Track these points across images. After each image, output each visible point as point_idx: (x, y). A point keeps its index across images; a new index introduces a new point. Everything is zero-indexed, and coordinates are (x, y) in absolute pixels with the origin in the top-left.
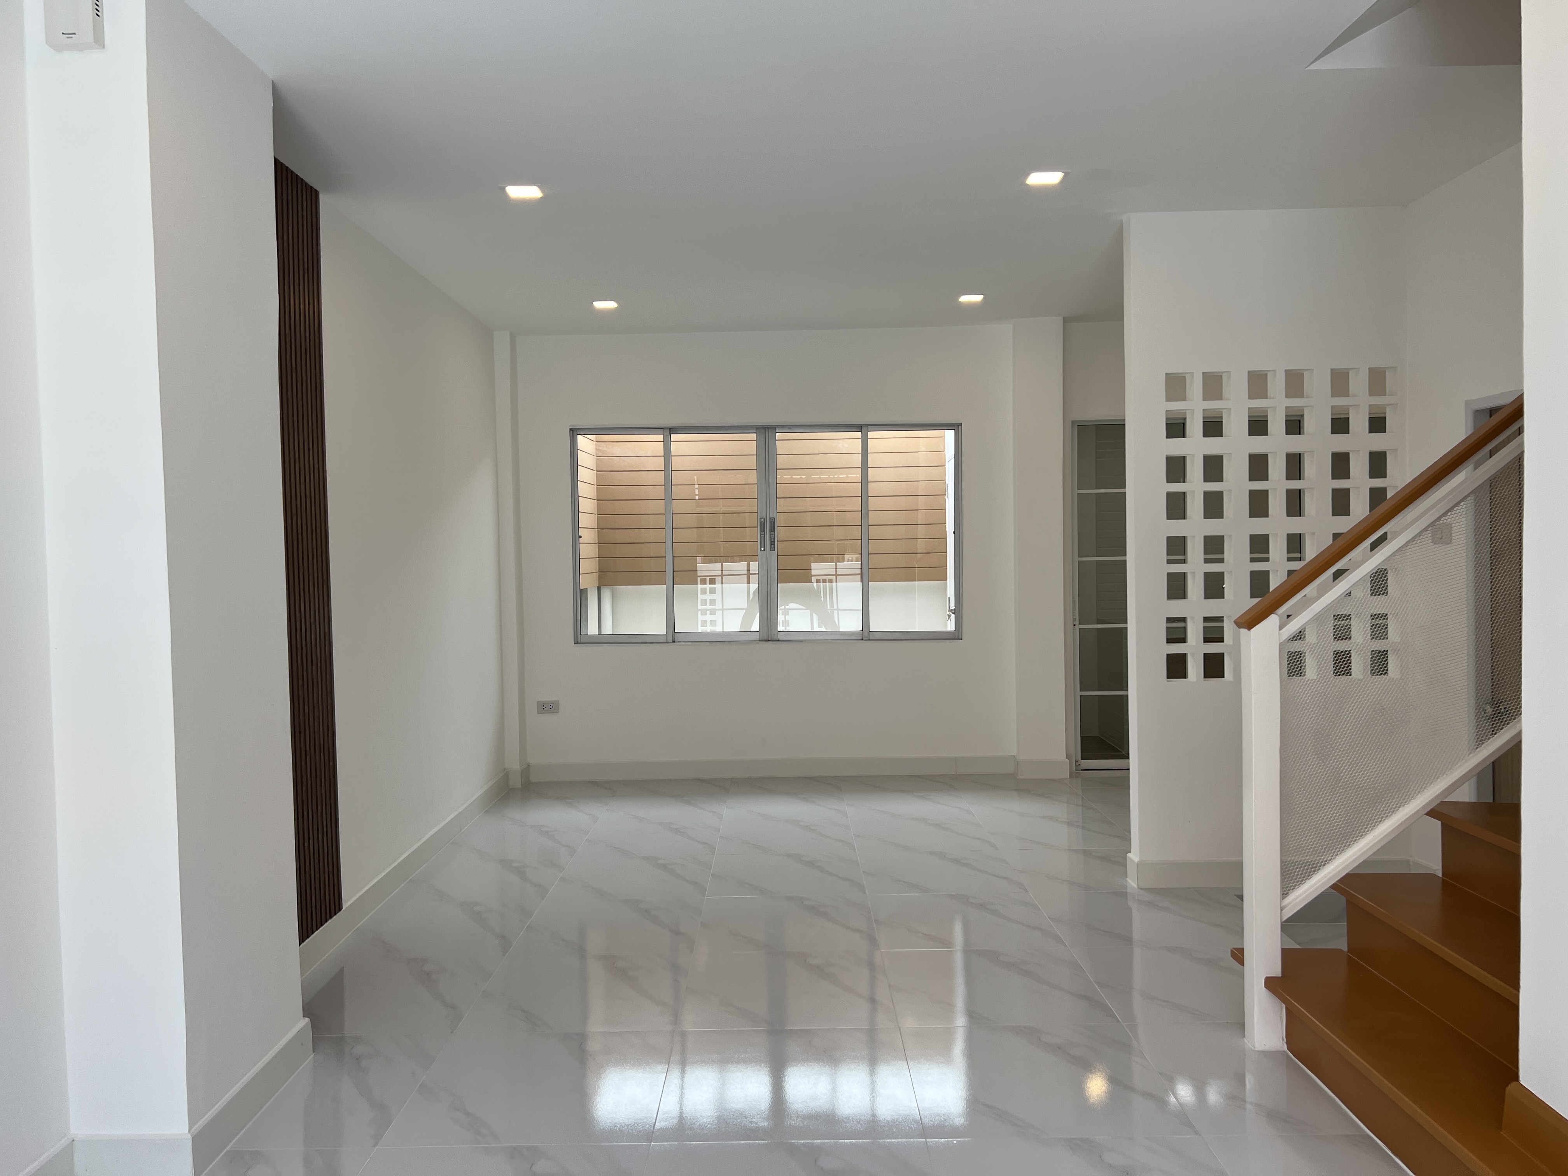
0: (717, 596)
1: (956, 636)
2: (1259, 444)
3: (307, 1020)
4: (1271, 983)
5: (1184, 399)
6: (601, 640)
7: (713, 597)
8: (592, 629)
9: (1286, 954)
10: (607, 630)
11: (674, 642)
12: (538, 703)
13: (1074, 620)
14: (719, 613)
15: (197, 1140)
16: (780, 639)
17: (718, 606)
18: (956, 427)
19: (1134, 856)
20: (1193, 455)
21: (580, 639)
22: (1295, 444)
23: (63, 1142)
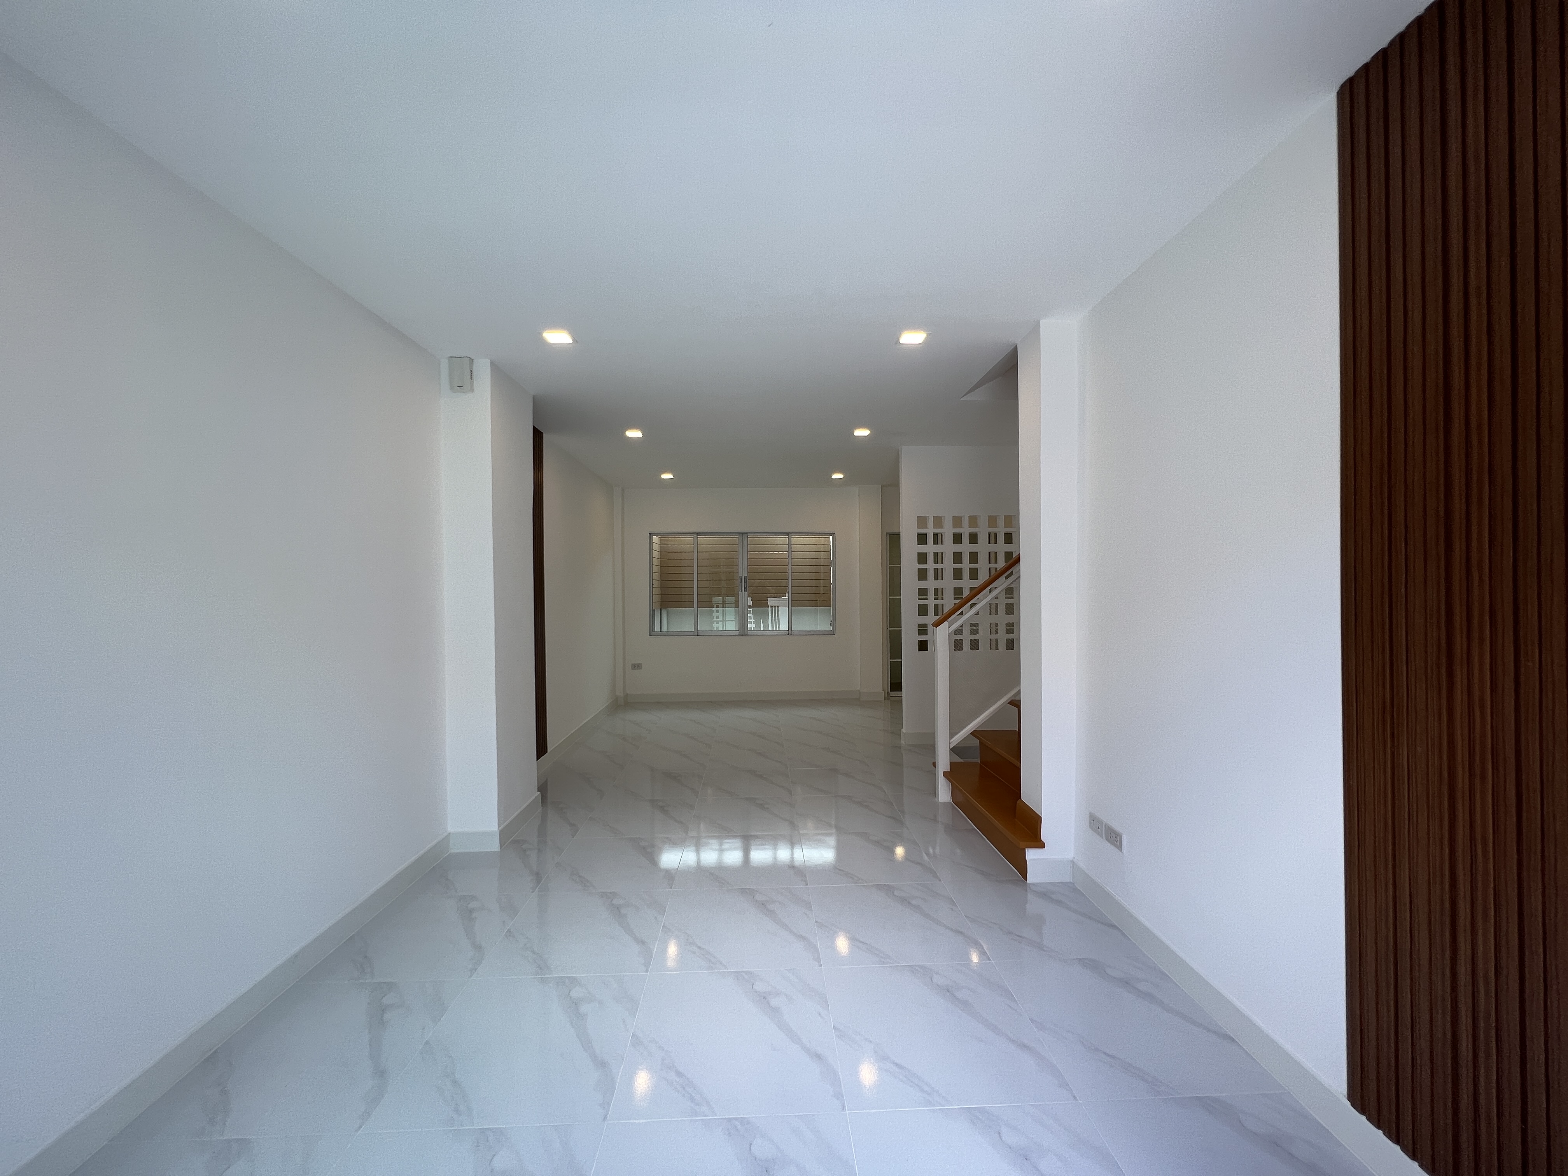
0: (720, 615)
1: (832, 633)
2: (958, 548)
3: (539, 793)
4: (945, 774)
5: (926, 527)
6: (661, 634)
7: (717, 614)
8: (657, 629)
9: (952, 764)
10: (665, 629)
11: (698, 635)
12: (632, 664)
13: (887, 626)
14: (720, 623)
15: (502, 833)
16: (749, 634)
17: (720, 619)
18: (833, 534)
19: (904, 730)
20: (929, 552)
21: (652, 633)
22: (973, 548)
23: (445, 834)
